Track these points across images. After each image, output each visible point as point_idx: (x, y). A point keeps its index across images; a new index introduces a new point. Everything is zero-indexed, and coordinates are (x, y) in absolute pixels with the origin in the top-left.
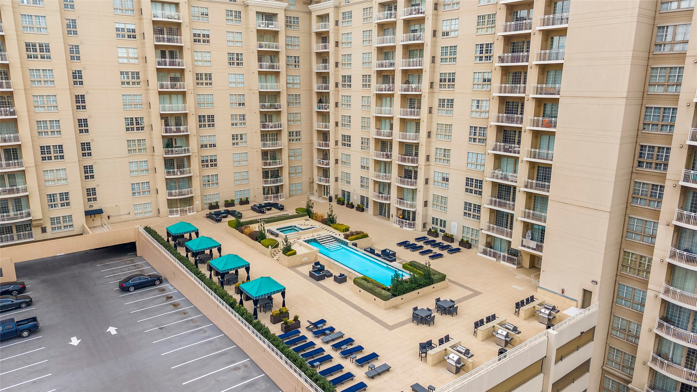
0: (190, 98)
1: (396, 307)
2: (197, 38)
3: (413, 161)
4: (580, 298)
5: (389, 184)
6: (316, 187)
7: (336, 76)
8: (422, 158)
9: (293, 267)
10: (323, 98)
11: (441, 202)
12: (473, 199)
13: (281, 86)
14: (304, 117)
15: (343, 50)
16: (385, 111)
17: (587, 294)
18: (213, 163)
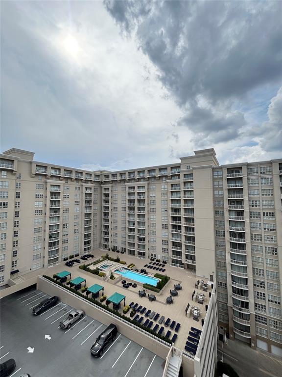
0: (61, 218)
1: (161, 294)
2: (64, 197)
3: (144, 235)
4: (209, 278)
5: (134, 243)
6: (102, 245)
7: (112, 207)
8: (146, 234)
9: (115, 284)
10: (106, 214)
11: (154, 248)
12: (165, 247)
13: (92, 211)
14: (98, 220)
15: (114, 199)
16: (132, 219)
17: (211, 276)
18: (67, 241)
